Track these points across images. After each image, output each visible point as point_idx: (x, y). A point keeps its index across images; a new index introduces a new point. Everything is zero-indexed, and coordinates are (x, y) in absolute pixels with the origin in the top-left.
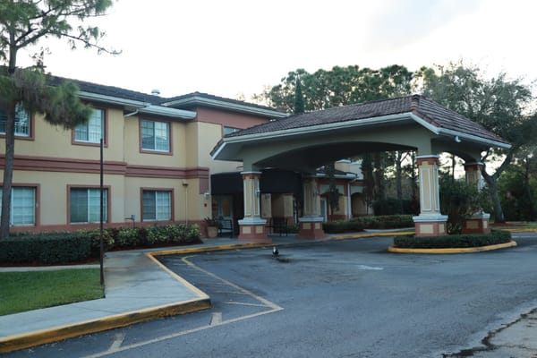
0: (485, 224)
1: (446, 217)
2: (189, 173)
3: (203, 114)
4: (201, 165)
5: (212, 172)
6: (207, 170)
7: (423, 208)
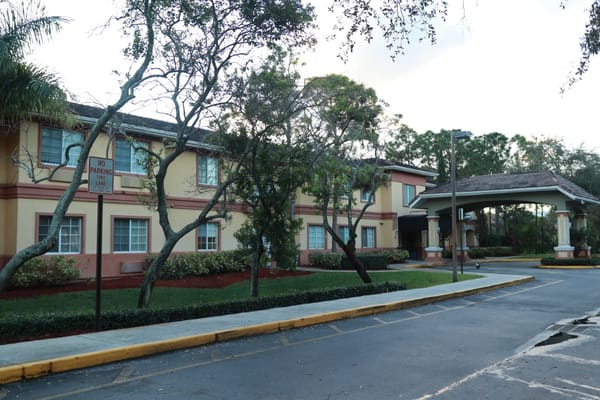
0: (589, 253)
1: (573, 248)
2: (385, 216)
3: (394, 175)
4: (394, 211)
5: (399, 215)
6: (396, 214)
7: (560, 242)
